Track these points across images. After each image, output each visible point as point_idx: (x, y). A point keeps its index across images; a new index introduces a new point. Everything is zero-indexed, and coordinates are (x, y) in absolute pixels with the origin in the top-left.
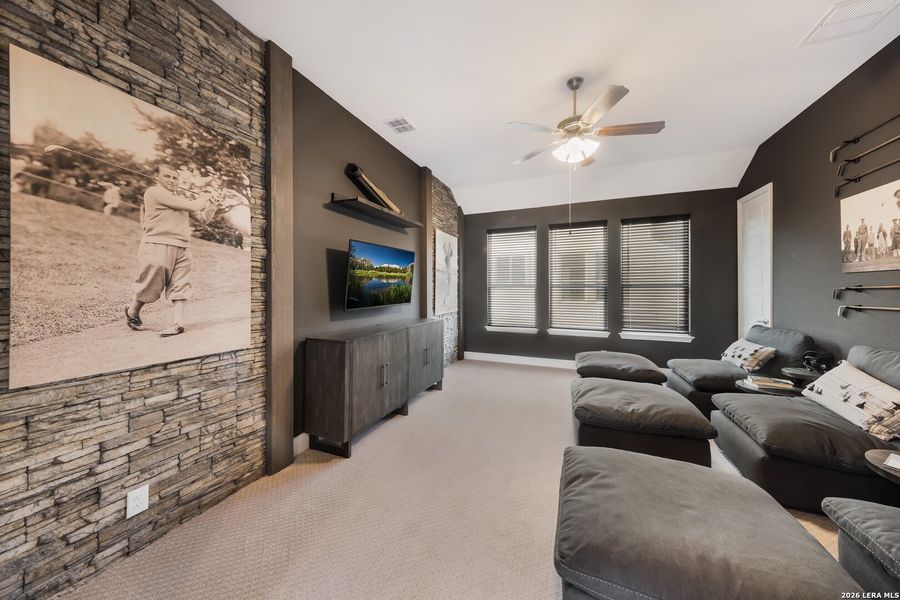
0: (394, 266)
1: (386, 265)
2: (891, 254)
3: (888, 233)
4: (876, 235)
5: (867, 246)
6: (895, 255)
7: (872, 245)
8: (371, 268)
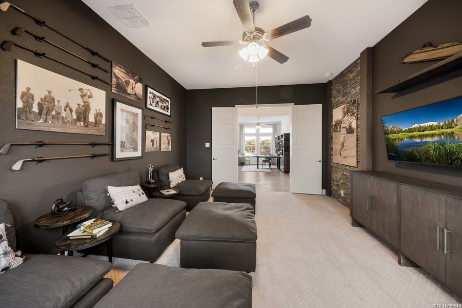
0: (428, 124)
1: (416, 126)
2: (76, 124)
3: (74, 110)
4: (63, 108)
5: (54, 113)
6: (78, 125)
7: (59, 113)
8: (401, 131)
